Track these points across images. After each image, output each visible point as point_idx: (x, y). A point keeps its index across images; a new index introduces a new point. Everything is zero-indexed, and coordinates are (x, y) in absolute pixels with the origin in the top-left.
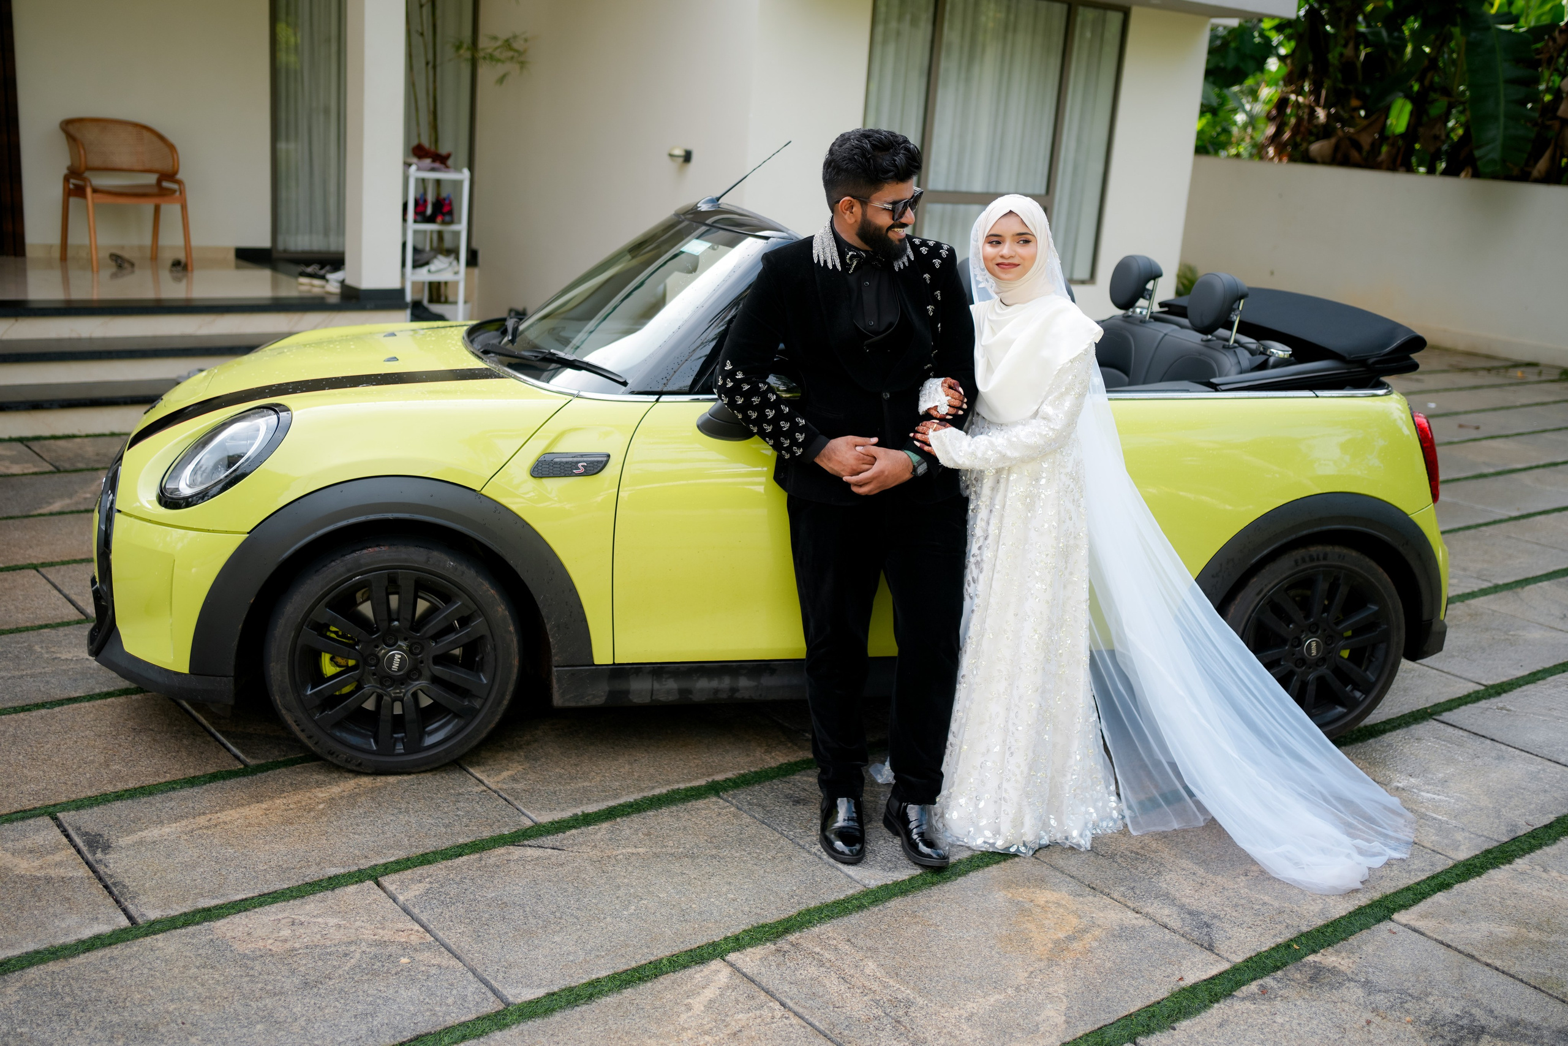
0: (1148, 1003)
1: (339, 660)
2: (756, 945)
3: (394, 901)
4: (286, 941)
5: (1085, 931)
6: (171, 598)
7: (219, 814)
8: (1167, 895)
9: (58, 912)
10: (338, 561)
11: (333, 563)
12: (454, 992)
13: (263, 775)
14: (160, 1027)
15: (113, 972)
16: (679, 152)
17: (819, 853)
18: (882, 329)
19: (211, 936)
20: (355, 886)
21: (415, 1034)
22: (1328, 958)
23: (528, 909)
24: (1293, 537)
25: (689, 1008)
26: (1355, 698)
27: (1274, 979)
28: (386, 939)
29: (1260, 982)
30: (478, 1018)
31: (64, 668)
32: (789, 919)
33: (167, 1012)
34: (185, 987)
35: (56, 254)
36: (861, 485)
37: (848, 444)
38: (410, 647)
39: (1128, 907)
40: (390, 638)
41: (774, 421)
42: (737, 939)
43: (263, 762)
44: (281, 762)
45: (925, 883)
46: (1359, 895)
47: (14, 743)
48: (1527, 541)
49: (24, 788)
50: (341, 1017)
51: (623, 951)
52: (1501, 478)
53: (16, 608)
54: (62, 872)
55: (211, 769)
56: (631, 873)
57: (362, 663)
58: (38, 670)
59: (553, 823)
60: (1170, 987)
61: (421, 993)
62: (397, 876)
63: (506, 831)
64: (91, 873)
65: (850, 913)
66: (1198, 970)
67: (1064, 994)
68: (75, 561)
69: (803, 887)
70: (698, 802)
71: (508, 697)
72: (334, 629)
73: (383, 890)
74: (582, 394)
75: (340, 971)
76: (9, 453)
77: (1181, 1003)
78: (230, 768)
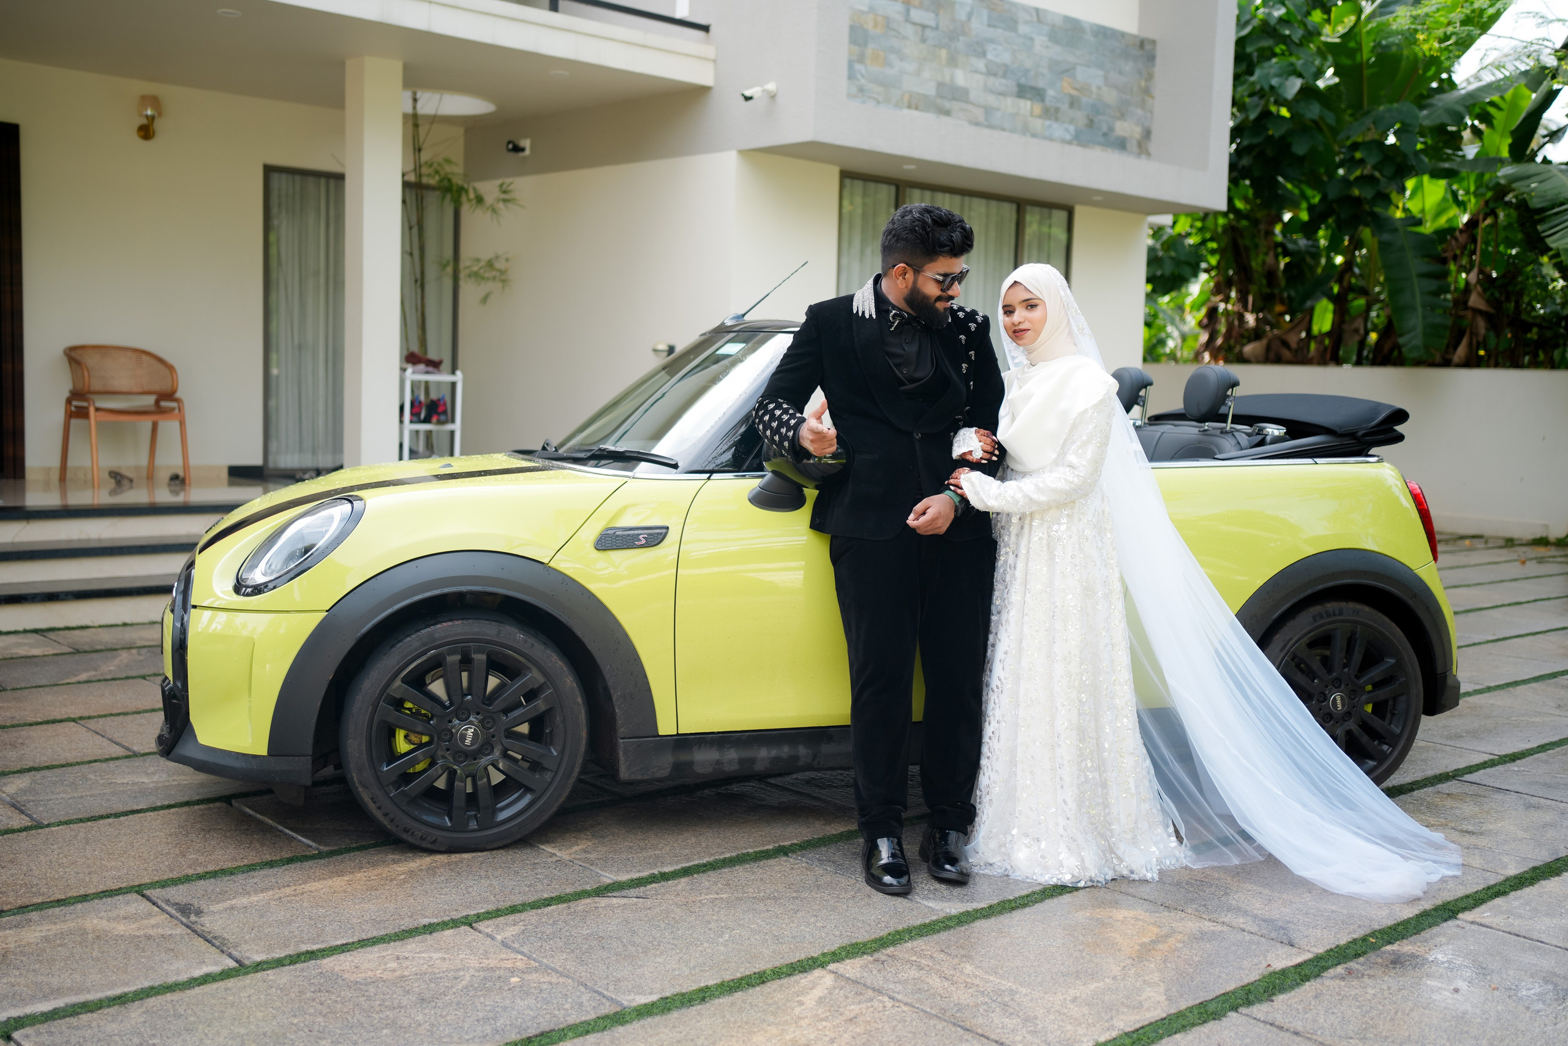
0: (1242, 984)
1: (413, 738)
2: (854, 958)
3: (492, 939)
4: (394, 971)
5: (1167, 936)
6: (250, 685)
7: (303, 886)
8: (1239, 909)
9: (164, 959)
10: (413, 636)
11: (409, 639)
12: (570, 1000)
13: (340, 857)
14: (288, 1035)
15: (231, 998)
16: (663, 347)
19: (320, 970)
20: (452, 931)
21: (538, 1032)
22: (1404, 947)
23: (625, 940)
24: (1309, 592)
25: (801, 1003)
26: (1382, 750)
27: (1357, 963)
28: (492, 965)
29: (1346, 966)
30: (598, 1018)
31: (122, 789)
32: (881, 939)
33: (293, 1024)
34: (305, 1006)
35: (55, 476)
38: (481, 722)
39: (1205, 919)
40: (462, 713)
42: (834, 954)
43: (336, 848)
44: (353, 848)
45: (1004, 909)
46: (1421, 903)
47: (87, 843)
49: (105, 874)
50: (463, 1021)
51: (726, 966)
52: (1471, 614)
53: (63, 749)
54: (161, 931)
55: (286, 854)
56: (718, 912)
57: (436, 739)
58: (96, 792)
59: (632, 880)
60: (1260, 972)
61: (538, 1002)
62: (490, 922)
63: (588, 888)
64: (189, 931)
65: (938, 932)
66: (1283, 959)
67: (1160, 980)
68: (112, 715)
69: (887, 916)
70: (769, 861)
71: (577, 770)
72: (408, 705)
73: (480, 932)
74: (636, 476)
75: (454, 990)
76: (26, 641)
77: (1273, 982)
78: (304, 854)
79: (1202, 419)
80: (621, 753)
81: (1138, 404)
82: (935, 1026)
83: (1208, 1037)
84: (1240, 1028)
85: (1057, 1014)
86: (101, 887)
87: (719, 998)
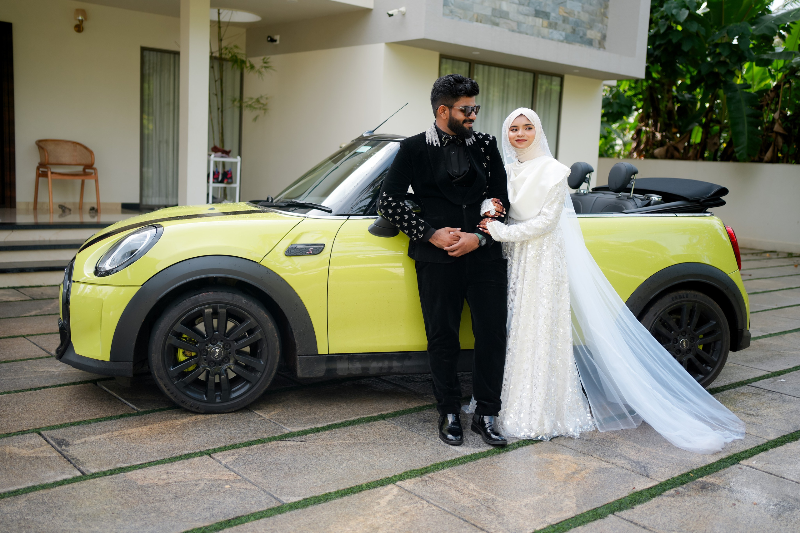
0: (618, 498)
1: (187, 353)
2: (411, 478)
3: (220, 463)
4: (164, 480)
5: (581, 470)
6: (101, 322)
7: (125, 431)
8: (622, 456)
9: (43, 470)
10: (187, 300)
11: (185, 301)
12: (255, 499)
13: (148, 415)
14: (101, 515)
15: (75, 493)
17: (439, 442)
18: (461, 174)
19: (125, 479)
20: (199, 458)
22: (709, 479)
23: (290, 465)
24: (670, 285)
25: (378, 504)
26: (707, 370)
27: (682, 488)
28: (217, 478)
29: (676, 489)
30: (268, 509)
31: (41, 375)
32: (427, 468)
33: (104, 509)
34: (113, 499)
35: (31, 207)
36: (452, 251)
37: (446, 231)
38: (224, 346)
39: (603, 461)
40: (213, 341)
41: (408, 221)
42: (401, 476)
43: (147, 410)
44: (156, 410)
45: (496, 452)
47: (16, 404)
48: (783, 317)
49: (23, 422)
50: (196, 510)
51: (342, 481)
53: (15, 352)
54: (45, 454)
55: (120, 413)
56: (342, 450)
57: (199, 355)
58: (27, 376)
59: (300, 432)
60: (629, 492)
61: (237, 500)
62: (220, 453)
63: (276, 435)
64: (60, 455)
65: (459, 465)
66: (642, 485)
67: (574, 495)
68: (44, 334)
69: (432, 455)
70: (374, 422)
71: (274, 372)
72: (185, 336)
73: (214, 459)
74: (310, 216)
75: (194, 492)
76: (8, 293)
77: (635, 498)
78: (129, 413)
79: (617, 191)
80: (298, 363)
81: (585, 182)
82: (449, 518)
83: (596, 529)
84: (614, 524)
85: (516, 513)
86: (19, 429)
87: (335, 499)
